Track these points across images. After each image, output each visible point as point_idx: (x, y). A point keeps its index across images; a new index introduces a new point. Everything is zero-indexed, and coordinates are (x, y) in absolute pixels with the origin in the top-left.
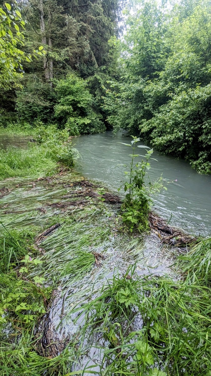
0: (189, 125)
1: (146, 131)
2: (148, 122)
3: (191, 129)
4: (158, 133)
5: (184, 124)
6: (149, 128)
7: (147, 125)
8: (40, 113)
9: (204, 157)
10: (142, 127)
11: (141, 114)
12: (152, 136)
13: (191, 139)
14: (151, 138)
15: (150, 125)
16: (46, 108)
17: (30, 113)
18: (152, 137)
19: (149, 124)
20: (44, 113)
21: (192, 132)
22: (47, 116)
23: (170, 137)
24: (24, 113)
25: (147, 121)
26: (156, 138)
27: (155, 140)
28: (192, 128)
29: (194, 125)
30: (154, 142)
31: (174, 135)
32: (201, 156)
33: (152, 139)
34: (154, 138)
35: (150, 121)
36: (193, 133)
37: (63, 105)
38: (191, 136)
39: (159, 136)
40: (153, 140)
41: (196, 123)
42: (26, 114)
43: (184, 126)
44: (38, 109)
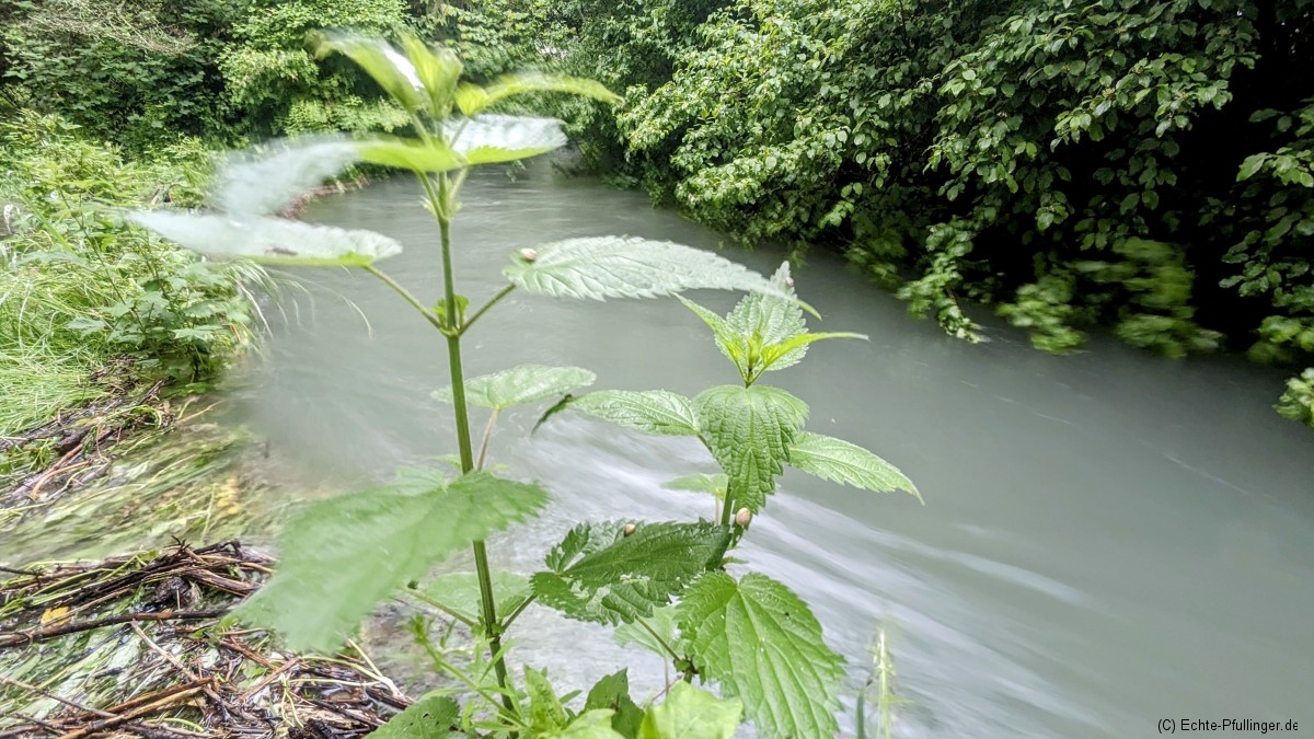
0: (866, 89)
1: (652, 140)
2: (654, 98)
3: (880, 112)
4: (709, 148)
5: (836, 90)
6: (663, 127)
7: (652, 113)
8: (154, 89)
9: (958, 251)
10: (633, 125)
11: (622, 68)
12: (683, 163)
13: (881, 159)
14: (679, 174)
15: (668, 113)
16: (181, 66)
17: (99, 92)
18: (682, 169)
19: (664, 107)
20: (176, 88)
21: (885, 125)
22: (197, 102)
23: (781, 160)
24: (65, 94)
25: (651, 91)
26: (702, 173)
27: (699, 181)
28: (884, 101)
29: (890, 88)
30: (693, 190)
31: (796, 148)
32: (942, 246)
33: (681, 179)
34: (695, 173)
35: (664, 90)
36: (891, 132)
37: (264, 48)
38: (884, 149)
39: (713, 159)
40: (691, 180)
41: (898, 77)
42: (76, 97)
43: (837, 98)
44: (139, 70)
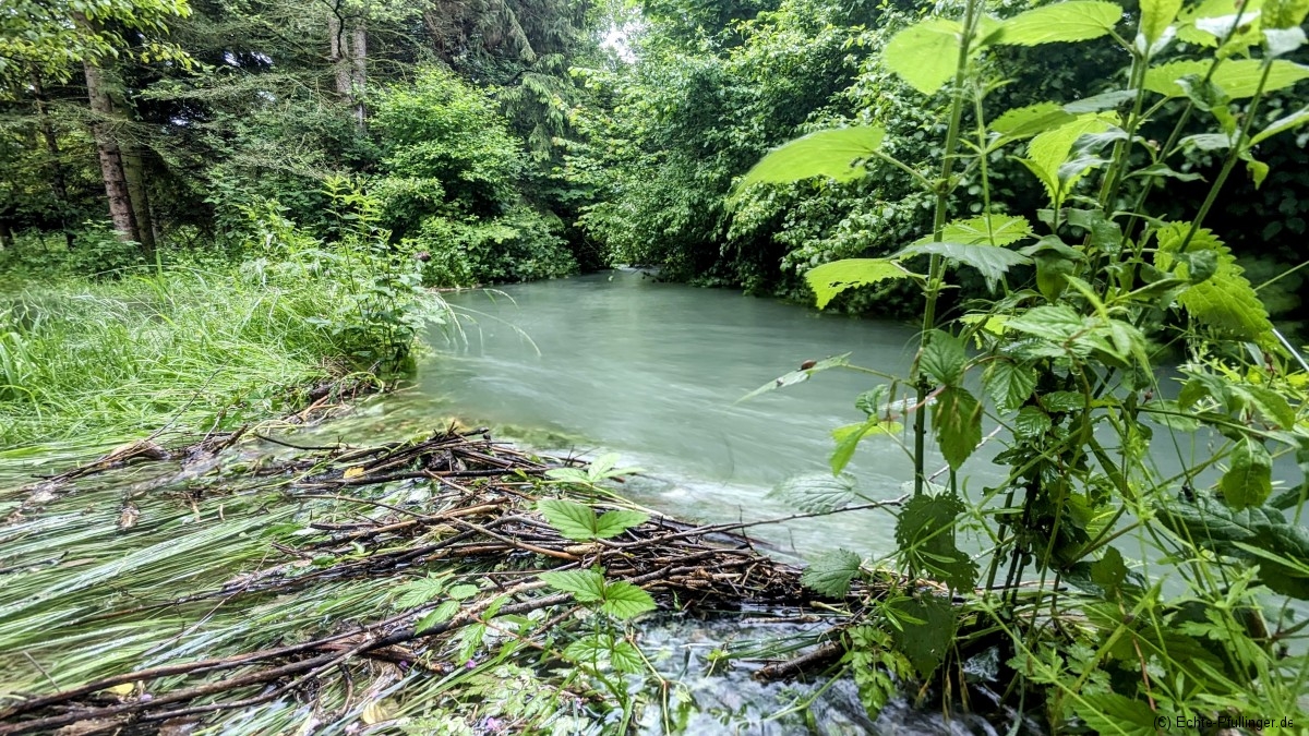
1: (759, 217)
6: (768, 209)
7: (756, 197)
12: (786, 238)
14: (783, 248)
15: (772, 196)
18: (786, 244)
23: (897, 211)
26: (806, 244)
27: (806, 249)
31: (911, 201)
33: (783, 255)
34: (799, 245)
37: (406, 176)
40: (795, 252)
44: (303, 197)
